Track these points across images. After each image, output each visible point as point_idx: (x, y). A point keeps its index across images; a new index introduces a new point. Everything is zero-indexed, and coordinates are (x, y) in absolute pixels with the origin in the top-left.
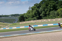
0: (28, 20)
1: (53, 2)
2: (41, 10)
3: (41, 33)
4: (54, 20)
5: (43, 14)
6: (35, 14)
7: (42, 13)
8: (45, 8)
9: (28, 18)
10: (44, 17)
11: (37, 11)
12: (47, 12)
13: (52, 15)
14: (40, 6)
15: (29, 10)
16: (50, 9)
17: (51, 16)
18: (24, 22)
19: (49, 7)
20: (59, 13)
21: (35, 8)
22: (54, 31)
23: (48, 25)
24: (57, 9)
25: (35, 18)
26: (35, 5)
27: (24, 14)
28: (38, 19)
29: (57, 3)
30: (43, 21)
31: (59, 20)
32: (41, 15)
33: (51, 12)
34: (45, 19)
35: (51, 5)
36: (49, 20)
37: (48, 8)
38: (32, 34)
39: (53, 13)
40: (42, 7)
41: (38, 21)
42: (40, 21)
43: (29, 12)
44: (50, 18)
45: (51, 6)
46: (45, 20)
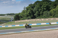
0: (23, 20)
1: (47, 3)
2: (35, 10)
3: (35, 31)
4: (47, 19)
5: (37, 14)
6: (29, 14)
8: (39, 8)
9: (23, 17)
10: (38, 17)
11: (31, 11)
12: (41, 12)
14: (34, 7)
15: (24, 10)
16: (44, 9)
17: (44, 16)
18: (19, 21)
19: (42, 7)
20: (52, 13)
21: (30, 8)
23: (42, 24)
24: (50, 10)
25: (30, 17)
26: (29, 5)
27: (20, 14)
28: (32, 19)
29: (50, 4)
31: (51, 19)
32: (35, 15)
33: (45, 12)
34: (38, 18)
35: (44, 5)
36: (43, 19)
37: (42, 9)
38: (27, 32)
39: (46, 13)
40: (36, 7)
42: (34, 20)
43: (24, 12)
44: (43, 18)
45: (45, 7)
46: (38, 20)
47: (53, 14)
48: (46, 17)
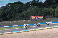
1: (18, 5)
2: (7, 12)
3: (7, 34)
4: (19, 21)
7: (8, 15)
10: (10, 19)
11: (3, 13)
12: (13, 14)
13: (17, 17)
14: (6, 9)
19: (14, 9)
22: (19, 31)
30: (9, 23)
31: (24, 21)
32: (7, 17)
33: (17, 14)
41: (4, 22)
42: (6, 22)
44: (15, 20)
47: (25, 16)
48: (19, 19)
